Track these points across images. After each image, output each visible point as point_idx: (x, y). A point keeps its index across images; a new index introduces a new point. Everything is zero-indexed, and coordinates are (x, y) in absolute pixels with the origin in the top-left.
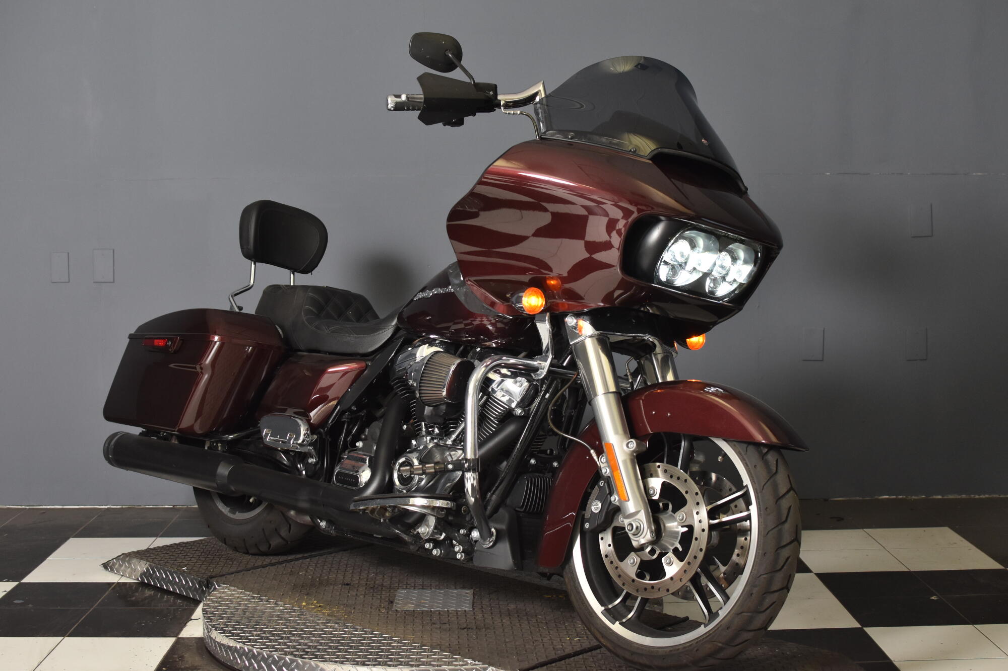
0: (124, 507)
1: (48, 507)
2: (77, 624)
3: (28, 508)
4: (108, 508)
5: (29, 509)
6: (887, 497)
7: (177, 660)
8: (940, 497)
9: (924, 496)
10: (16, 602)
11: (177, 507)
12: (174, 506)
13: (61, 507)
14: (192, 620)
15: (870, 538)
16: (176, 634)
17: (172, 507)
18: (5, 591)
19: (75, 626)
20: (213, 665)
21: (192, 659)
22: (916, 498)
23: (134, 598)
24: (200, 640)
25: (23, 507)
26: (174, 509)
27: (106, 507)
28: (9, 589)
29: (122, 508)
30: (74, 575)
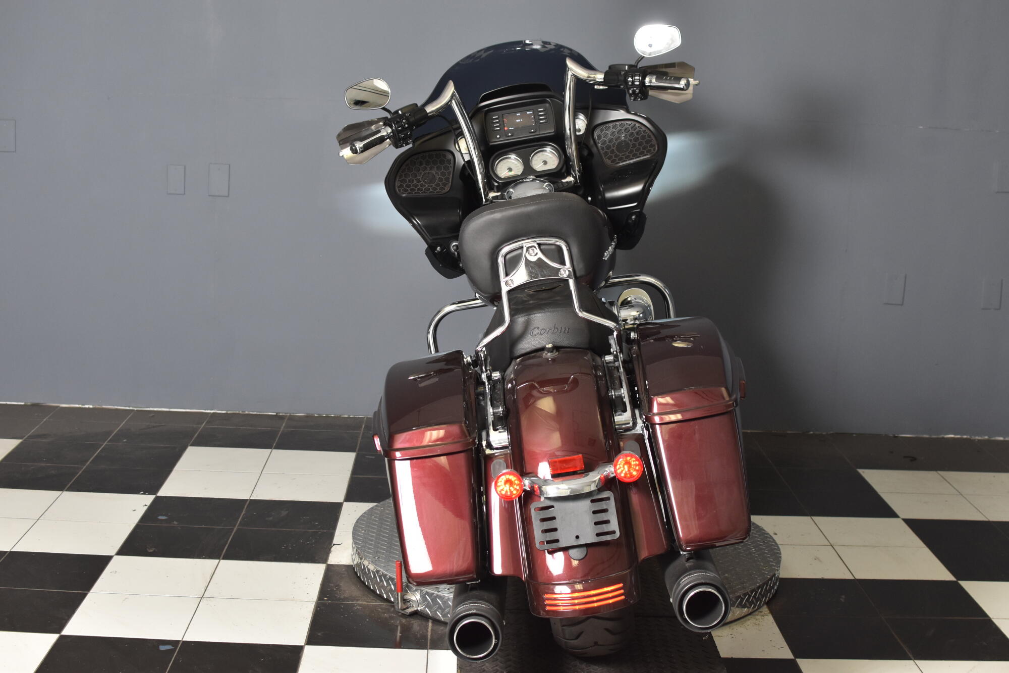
0: (229, 412)
1: (155, 409)
2: (227, 545)
3: (135, 409)
4: (213, 413)
5: (137, 410)
6: (952, 436)
7: (335, 589)
8: (1001, 439)
9: (986, 437)
10: (160, 517)
11: (280, 414)
12: (277, 413)
13: (167, 410)
14: (334, 545)
15: (945, 481)
16: (324, 560)
17: (275, 414)
18: (146, 505)
19: (226, 548)
20: (369, 596)
21: (349, 590)
22: (980, 438)
23: (271, 518)
24: (350, 568)
25: (131, 408)
26: (278, 417)
27: (212, 412)
28: (149, 503)
29: (227, 413)
30: (205, 489)
